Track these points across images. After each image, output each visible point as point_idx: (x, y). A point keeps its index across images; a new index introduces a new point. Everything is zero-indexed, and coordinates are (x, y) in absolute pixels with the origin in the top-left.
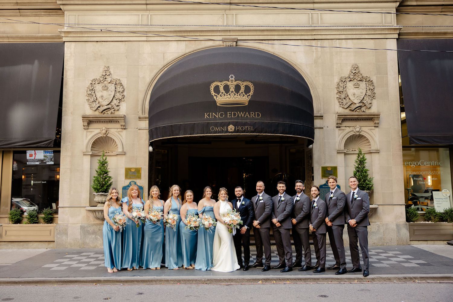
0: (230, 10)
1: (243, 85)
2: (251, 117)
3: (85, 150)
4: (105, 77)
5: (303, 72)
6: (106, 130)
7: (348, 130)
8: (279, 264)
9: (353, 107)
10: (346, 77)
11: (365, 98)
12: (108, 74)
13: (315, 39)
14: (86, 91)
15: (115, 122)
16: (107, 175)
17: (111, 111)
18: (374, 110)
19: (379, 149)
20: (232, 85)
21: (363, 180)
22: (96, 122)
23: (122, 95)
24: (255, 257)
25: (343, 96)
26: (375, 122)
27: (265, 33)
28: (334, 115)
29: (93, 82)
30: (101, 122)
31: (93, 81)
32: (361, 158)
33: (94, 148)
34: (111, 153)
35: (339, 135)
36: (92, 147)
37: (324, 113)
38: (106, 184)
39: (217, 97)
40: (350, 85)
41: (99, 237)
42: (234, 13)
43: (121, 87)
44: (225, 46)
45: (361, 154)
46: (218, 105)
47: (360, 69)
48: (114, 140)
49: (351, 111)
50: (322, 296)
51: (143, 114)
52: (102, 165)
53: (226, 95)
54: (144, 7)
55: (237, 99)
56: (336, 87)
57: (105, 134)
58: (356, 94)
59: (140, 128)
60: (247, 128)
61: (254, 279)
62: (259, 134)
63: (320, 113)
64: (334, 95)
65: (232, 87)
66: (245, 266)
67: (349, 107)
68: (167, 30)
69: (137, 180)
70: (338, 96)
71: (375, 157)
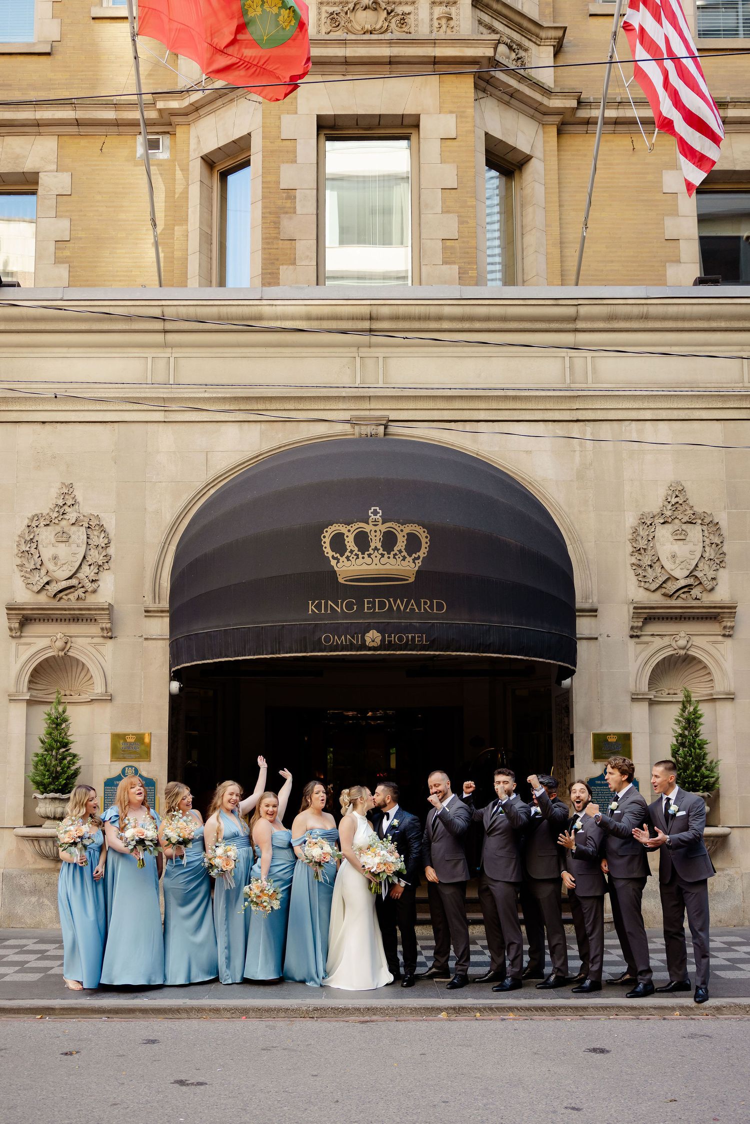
0: (370, 347)
1: (402, 532)
2: (422, 611)
3: (12, 689)
4: (62, 511)
5: (549, 501)
6: (64, 640)
7: (658, 642)
8: (489, 972)
9: (671, 587)
10: (655, 513)
11: (701, 565)
12: (69, 503)
13: (578, 421)
14: (16, 543)
15: (87, 620)
16: (67, 750)
17: (76, 594)
18: (721, 595)
19: (732, 690)
20: (375, 531)
21: (693, 766)
22: (40, 620)
23: (104, 554)
24: (431, 953)
25: (646, 561)
26: (724, 624)
27: (457, 404)
28: (625, 607)
29: (34, 521)
30: (52, 620)
31: (32, 520)
32: (690, 713)
33: (36, 683)
34: (77, 696)
35: (637, 657)
36: (30, 682)
37: (599, 602)
38: (64, 772)
39: (338, 562)
40: (664, 534)
41: (46, 902)
42: (381, 355)
43: (103, 535)
44: (357, 436)
45: (689, 702)
46: (341, 580)
47: (689, 495)
48: (83, 664)
49: (667, 598)
50: (594, 1050)
51: (155, 603)
52: (54, 726)
53: (361, 556)
54: (159, 338)
55: (388, 567)
56: (630, 537)
57: (63, 650)
58: (678, 554)
59: (149, 637)
60: (413, 638)
61: (428, 1008)
62: (441, 653)
63: (591, 601)
64: (624, 556)
65: (376, 536)
66: (405, 976)
67: (660, 587)
68: (214, 395)
69: (142, 763)
70: (634, 560)
71: (725, 709)
